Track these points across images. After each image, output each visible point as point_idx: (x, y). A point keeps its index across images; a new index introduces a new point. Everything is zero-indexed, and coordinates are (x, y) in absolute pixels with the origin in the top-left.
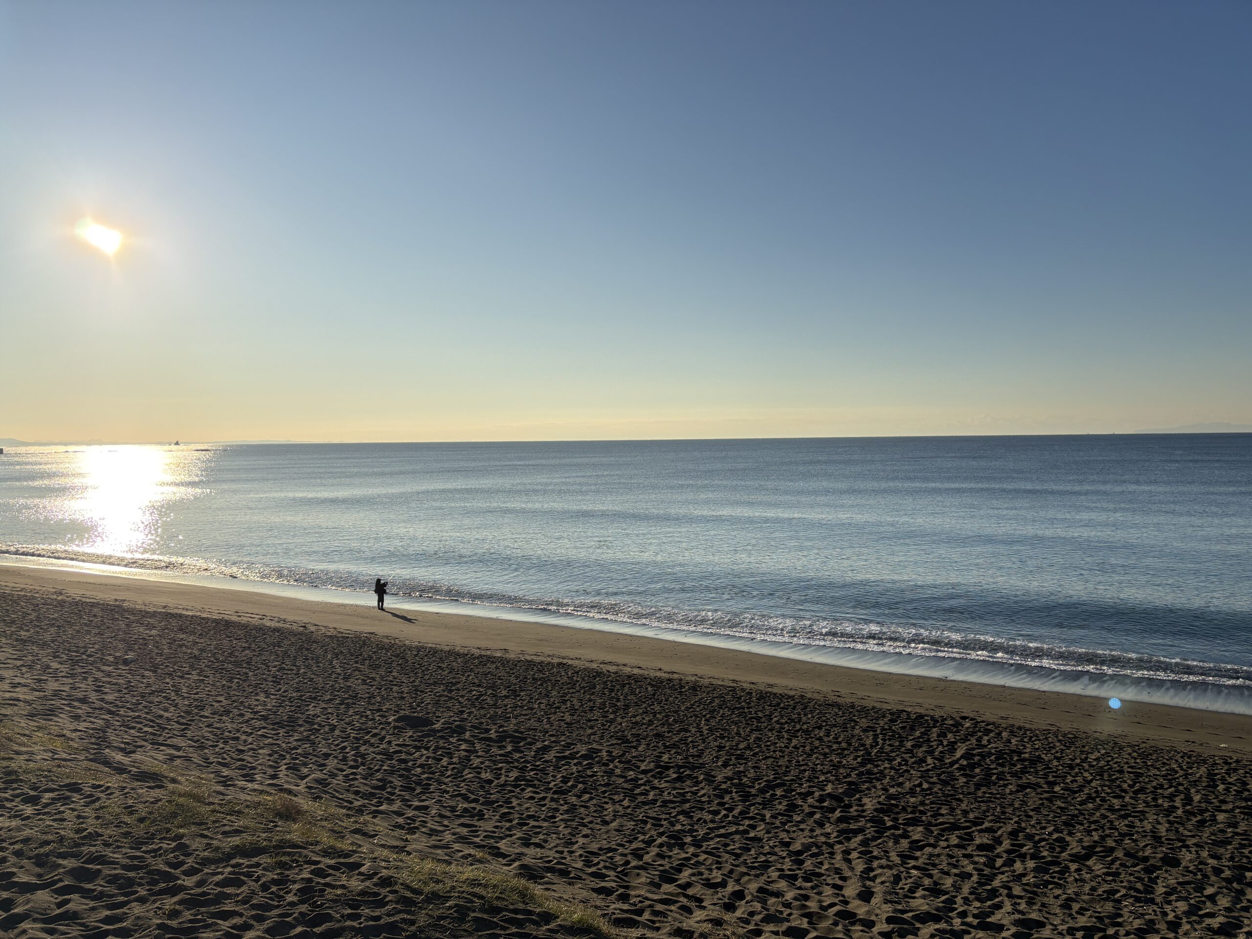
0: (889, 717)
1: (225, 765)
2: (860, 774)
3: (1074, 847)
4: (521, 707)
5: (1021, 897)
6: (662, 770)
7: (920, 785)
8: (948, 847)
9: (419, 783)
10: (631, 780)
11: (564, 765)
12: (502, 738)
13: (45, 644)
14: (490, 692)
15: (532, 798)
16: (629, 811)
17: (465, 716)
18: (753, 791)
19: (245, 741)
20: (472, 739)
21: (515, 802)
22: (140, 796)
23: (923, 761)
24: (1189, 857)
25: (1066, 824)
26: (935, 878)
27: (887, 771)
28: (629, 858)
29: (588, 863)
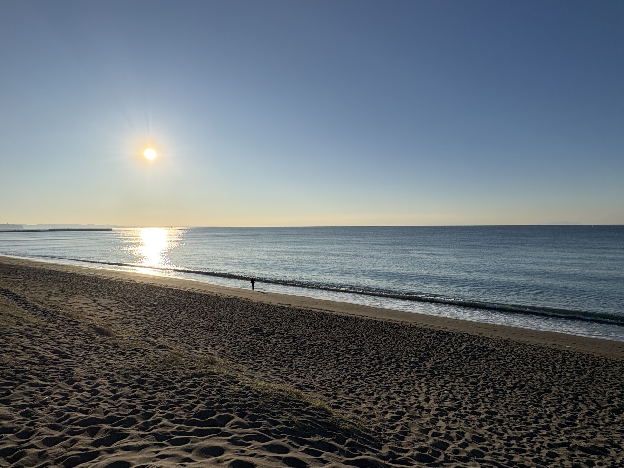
0: (436, 333)
1: (189, 344)
2: (425, 354)
3: (509, 384)
4: (296, 326)
5: (488, 403)
6: (348, 350)
7: (448, 359)
8: (459, 382)
9: (258, 353)
10: (337, 354)
11: (311, 348)
12: (288, 337)
13: (126, 298)
14: (284, 320)
15: (300, 360)
16: (336, 366)
17: (275, 328)
18: (384, 360)
19: (196, 335)
20: (277, 337)
21: (294, 361)
22: (160, 354)
23: (449, 350)
24: (555, 389)
25: (505, 375)
26: (454, 394)
27: (435, 354)
28: (337, 383)
29: (321, 385)
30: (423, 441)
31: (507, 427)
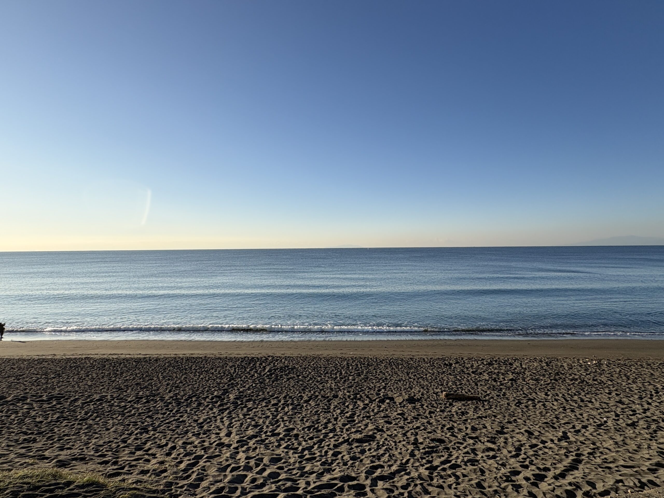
0: (241, 360)
2: (228, 385)
3: (305, 398)
4: (63, 381)
5: (286, 421)
6: (139, 399)
7: (252, 385)
8: (262, 407)
10: (123, 407)
11: (86, 406)
12: (50, 399)
14: (44, 376)
15: (66, 426)
16: (121, 421)
17: (28, 391)
18: (182, 401)
20: (31, 402)
21: (56, 430)
23: (253, 375)
24: (341, 393)
25: (303, 390)
26: (256, 421)
27: (239, 382)
28: (120, 443)
29: (97, 451)
30: (220, 481)
31: (301, 439)
